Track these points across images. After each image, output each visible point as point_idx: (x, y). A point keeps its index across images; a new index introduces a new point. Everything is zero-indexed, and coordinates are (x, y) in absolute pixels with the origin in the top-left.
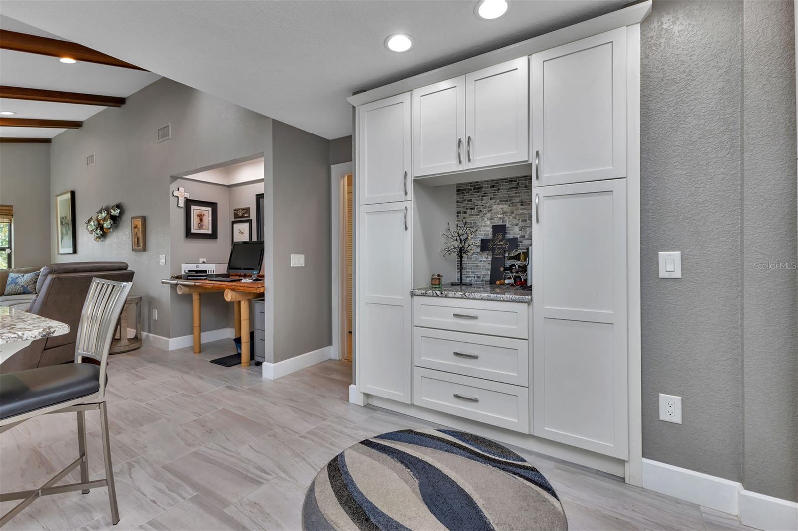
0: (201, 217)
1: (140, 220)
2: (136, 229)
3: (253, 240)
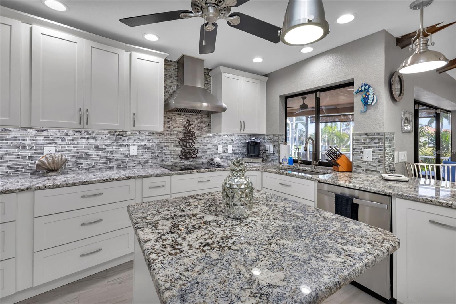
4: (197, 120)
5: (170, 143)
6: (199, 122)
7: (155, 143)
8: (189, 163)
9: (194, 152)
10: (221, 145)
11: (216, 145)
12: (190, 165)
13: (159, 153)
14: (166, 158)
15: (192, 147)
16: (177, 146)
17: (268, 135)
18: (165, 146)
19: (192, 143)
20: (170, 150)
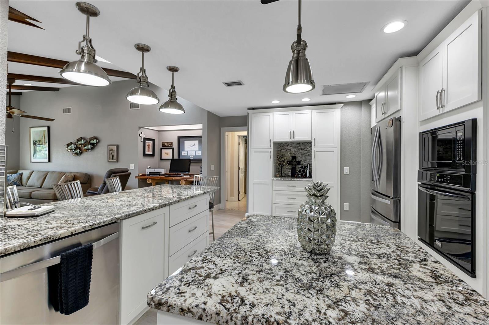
0: (149, 146)
1: (116, 147)
2: (111, 151)
3: (174, 158)
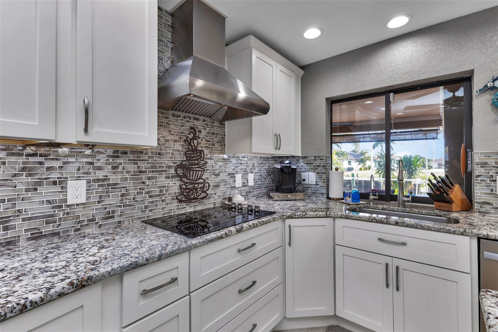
4: (205, 129)
5: (158, 171)
6: (209, 133)
7: (128, 172)
8: (192, 210)
9: (203, 187)
10: (239, 173)
11: (233, 174)
12: (195, 212)
13: (138, 193)
14: (153, 202)
15: (200, 178)
16: (173, 177)
17: (304, 158)
18: (149, 178)
19: (199, 171)
20: (160, 187)
